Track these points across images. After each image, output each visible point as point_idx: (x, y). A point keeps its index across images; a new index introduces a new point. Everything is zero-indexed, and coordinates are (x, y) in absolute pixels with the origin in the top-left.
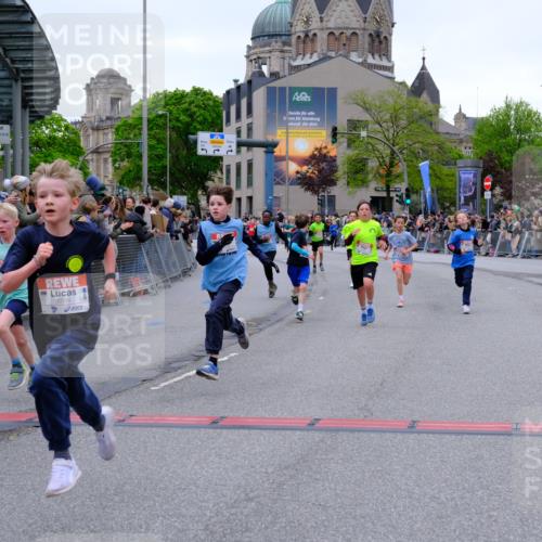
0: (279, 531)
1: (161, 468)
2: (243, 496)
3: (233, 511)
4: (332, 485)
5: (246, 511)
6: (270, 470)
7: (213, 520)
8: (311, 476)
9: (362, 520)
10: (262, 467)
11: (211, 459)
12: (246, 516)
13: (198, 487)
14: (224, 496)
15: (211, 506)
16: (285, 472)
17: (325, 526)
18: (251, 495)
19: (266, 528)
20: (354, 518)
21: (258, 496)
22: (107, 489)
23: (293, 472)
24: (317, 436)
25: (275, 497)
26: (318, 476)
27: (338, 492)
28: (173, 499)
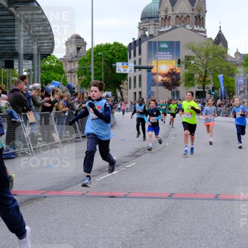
0: (156, 245)
1: (101, 216)
2: (139, 228)
3: (135, 236)
4: (180, 224)
5: (140, 236)
6: (151, 217)
7: (126, 240)
8: (170, 220)
9: (194, 240)
10: (148, 215)
11: (124, 212)
12: (141, 238)
13: (118, 225)
14: (130, 229)
15: (124, 233)
16: (158, 218)
17: (177, 243)
18: (143, 228)
19: (150, 244)
20: (191, 239)
21: (146, 229)
22: (77, 226)
23: (162, 218)
24: (173, 201)
25: (154, 229)
26: (173, 220)
27: (183, 227)
28: (107, 230)
